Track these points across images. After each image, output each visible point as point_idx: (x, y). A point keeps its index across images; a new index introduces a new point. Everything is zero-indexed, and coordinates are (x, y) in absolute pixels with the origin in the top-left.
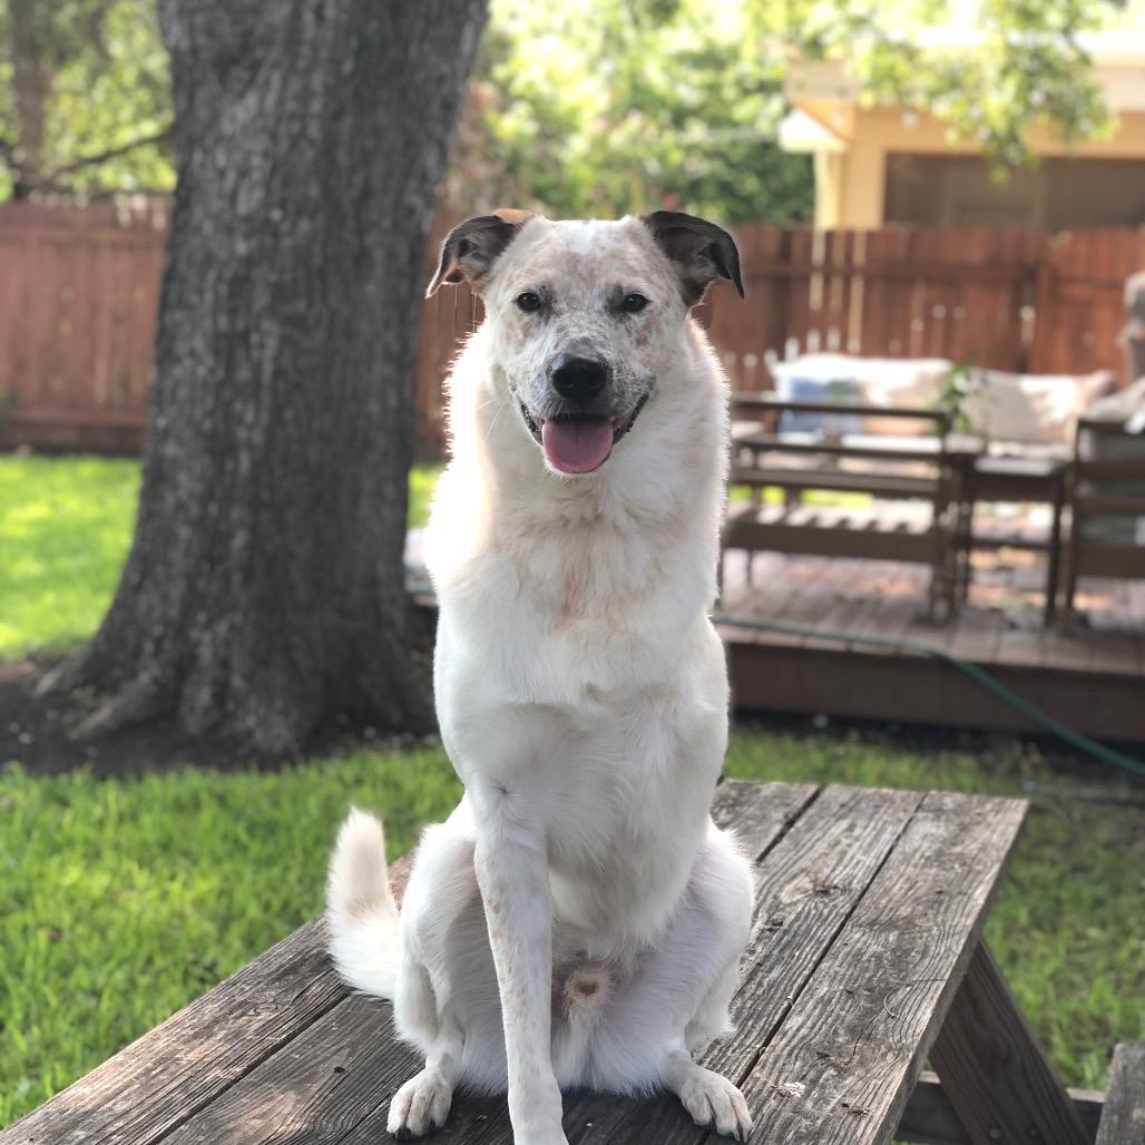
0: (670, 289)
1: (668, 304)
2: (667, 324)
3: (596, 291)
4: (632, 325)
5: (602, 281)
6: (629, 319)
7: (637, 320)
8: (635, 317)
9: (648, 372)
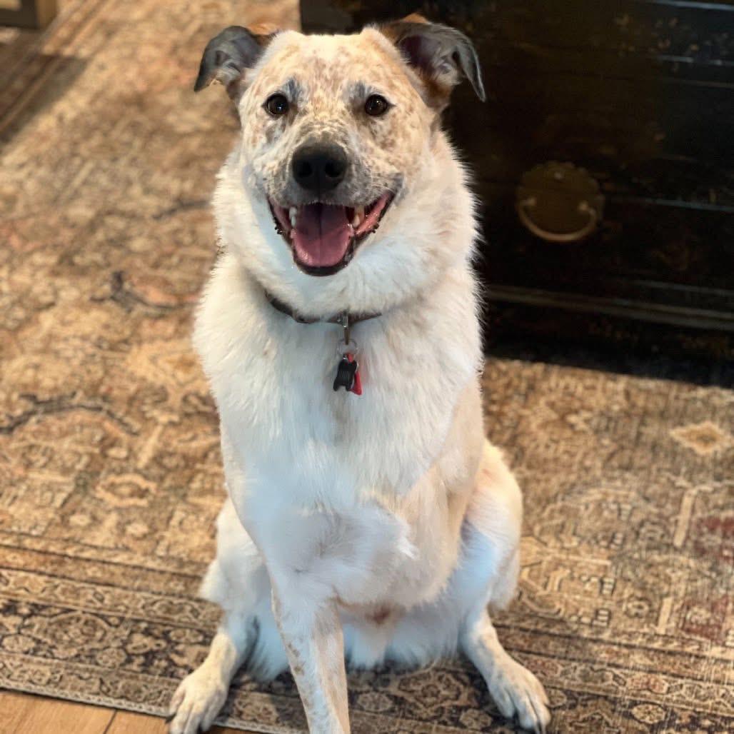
0: (413, 94)
1: (411, 110)
2: (413, 127)
3: (339, 92)
4: (378, 129)
5: (345, 83)
6: (374, 123)
7: (382, 124)
8: (379, 122)
9: (395, 170)
